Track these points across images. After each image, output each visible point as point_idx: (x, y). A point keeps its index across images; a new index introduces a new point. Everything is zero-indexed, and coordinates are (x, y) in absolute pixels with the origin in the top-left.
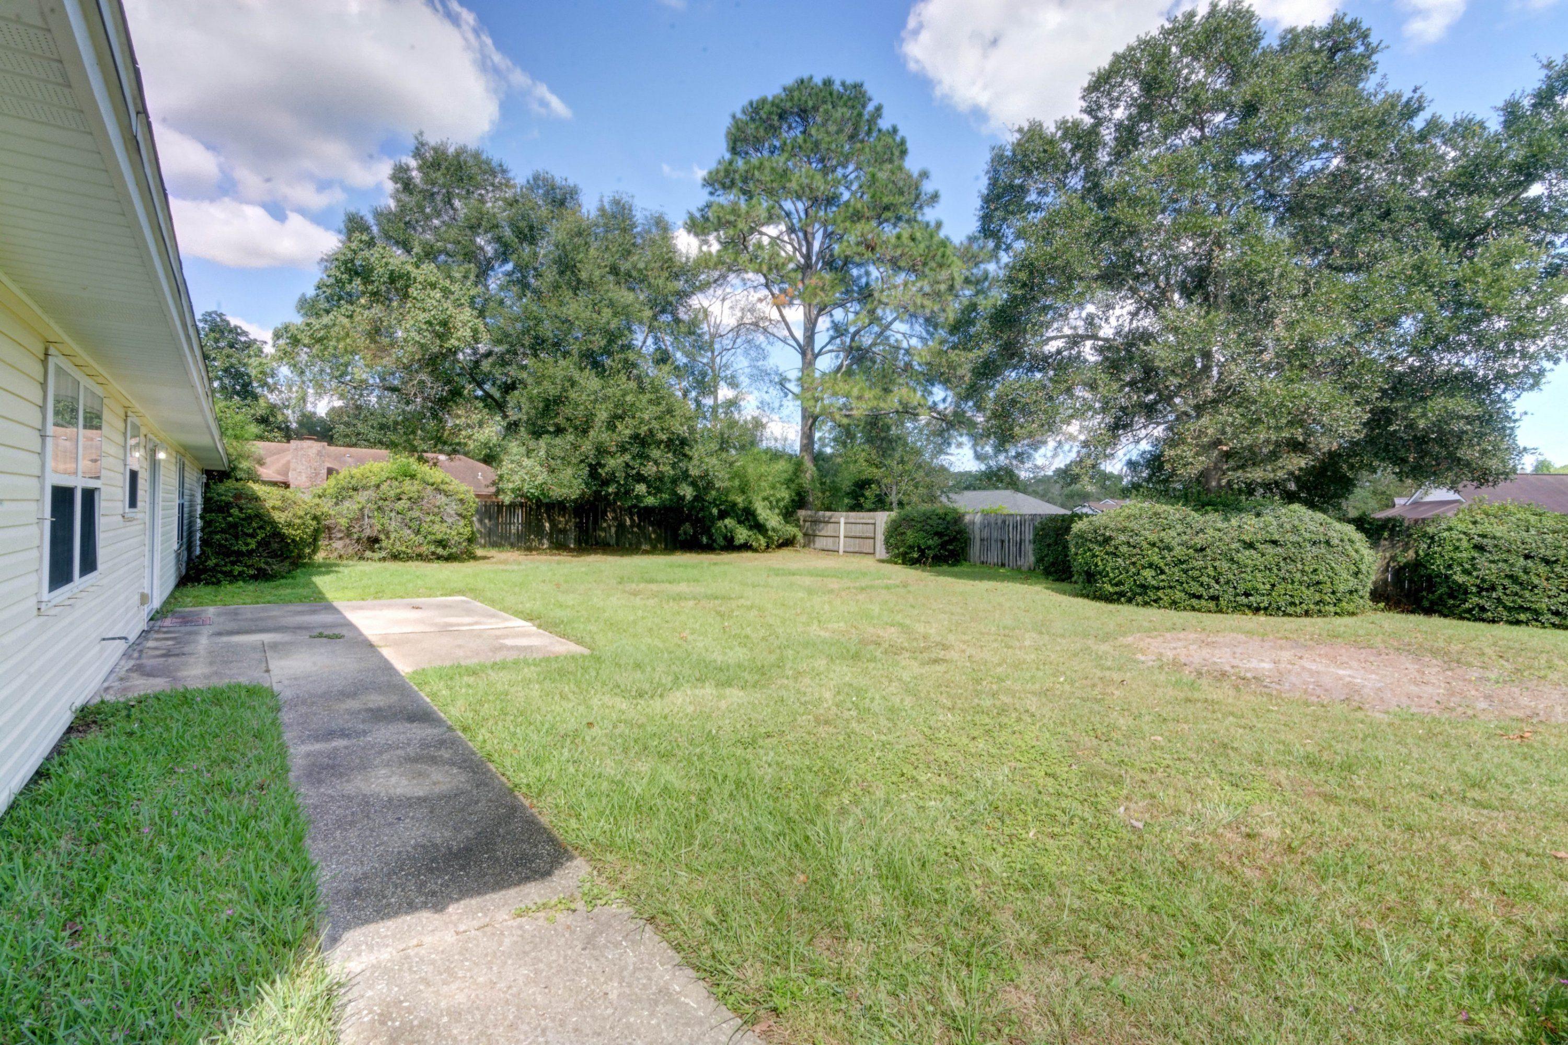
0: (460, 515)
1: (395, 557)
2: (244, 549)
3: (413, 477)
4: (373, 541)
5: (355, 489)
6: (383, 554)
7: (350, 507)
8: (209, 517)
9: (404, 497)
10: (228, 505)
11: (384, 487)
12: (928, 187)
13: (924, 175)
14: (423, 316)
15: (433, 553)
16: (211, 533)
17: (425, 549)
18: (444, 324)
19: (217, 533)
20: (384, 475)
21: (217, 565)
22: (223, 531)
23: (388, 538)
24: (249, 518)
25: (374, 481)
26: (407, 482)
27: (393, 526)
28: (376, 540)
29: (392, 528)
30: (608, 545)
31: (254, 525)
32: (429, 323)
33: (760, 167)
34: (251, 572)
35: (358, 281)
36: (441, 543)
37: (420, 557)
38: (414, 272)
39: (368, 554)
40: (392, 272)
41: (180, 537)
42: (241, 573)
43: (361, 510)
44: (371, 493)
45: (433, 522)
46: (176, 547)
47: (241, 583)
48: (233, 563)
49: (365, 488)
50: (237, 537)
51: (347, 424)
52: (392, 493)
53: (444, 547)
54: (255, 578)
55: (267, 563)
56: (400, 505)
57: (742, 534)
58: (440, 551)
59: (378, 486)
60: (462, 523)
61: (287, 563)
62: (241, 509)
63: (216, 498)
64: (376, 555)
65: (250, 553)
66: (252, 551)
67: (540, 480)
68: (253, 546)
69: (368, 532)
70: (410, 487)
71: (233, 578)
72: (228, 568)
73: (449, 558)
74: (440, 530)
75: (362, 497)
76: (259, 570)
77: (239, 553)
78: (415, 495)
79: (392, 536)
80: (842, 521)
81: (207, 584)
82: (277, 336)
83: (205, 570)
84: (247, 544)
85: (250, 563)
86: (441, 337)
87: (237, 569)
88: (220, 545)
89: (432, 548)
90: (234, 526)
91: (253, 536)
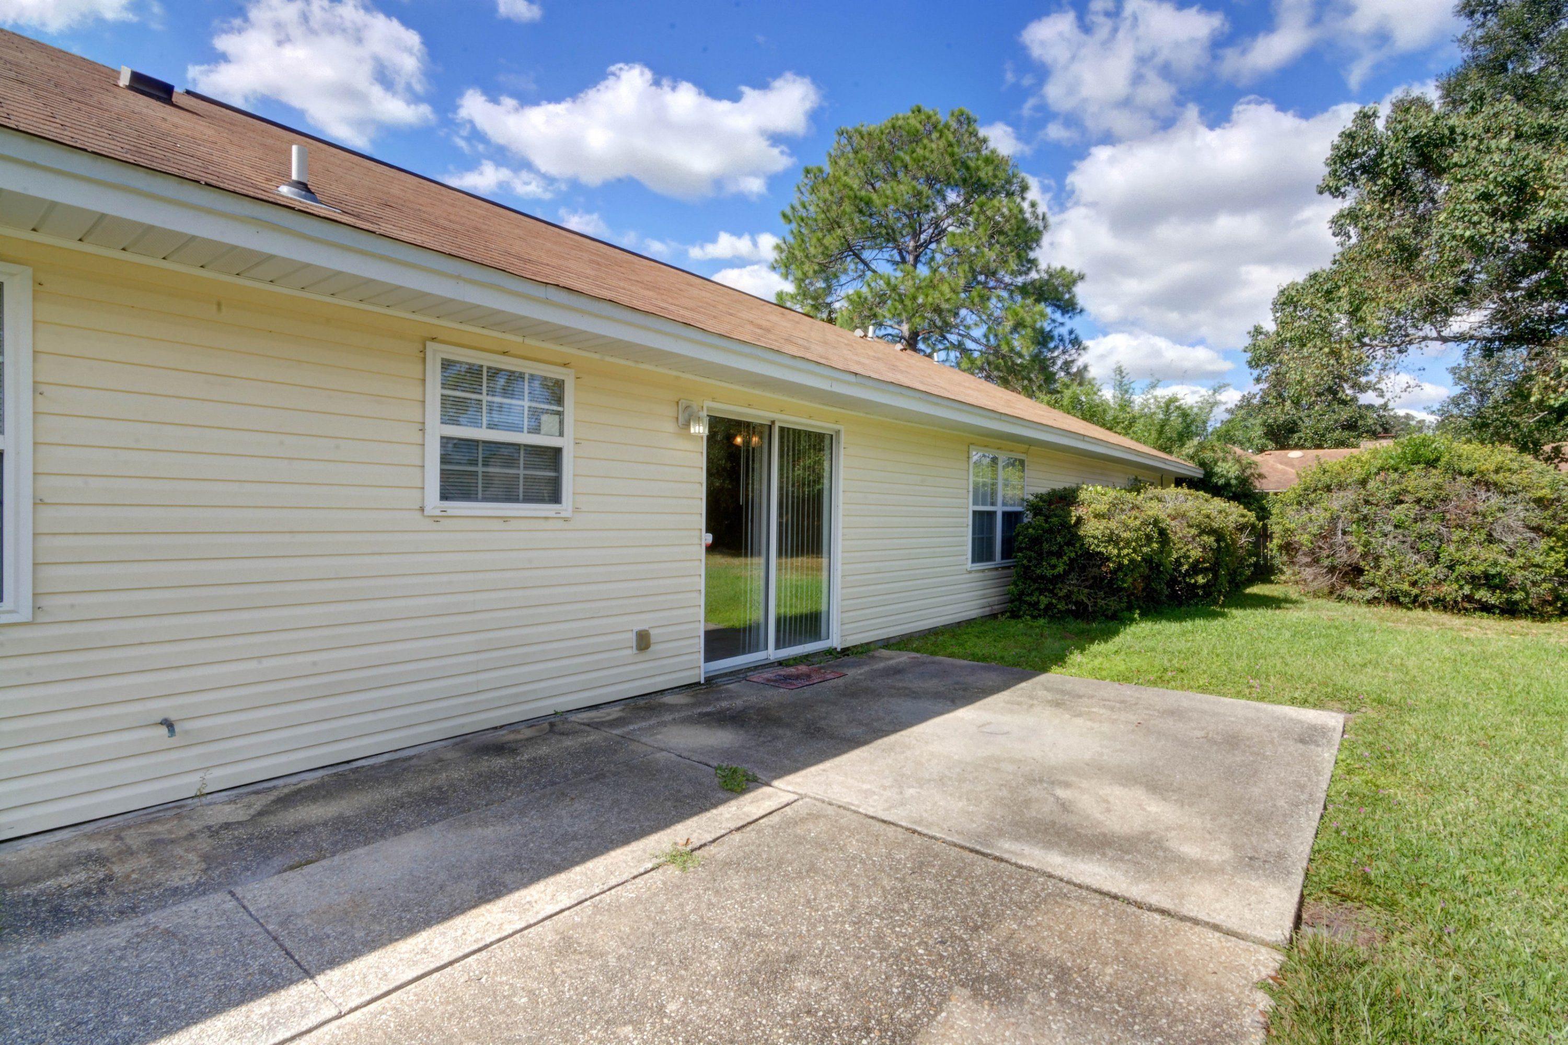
0: (1537, 529)
1: (1394, 600)
2: (1049, 573)
3: (1427, 463)
4: (1353, 573)
5: (1328, 489)
6: (1372, 593)
7: (1317, 516)
9: (1408, 498)
11: (1371, 485)
15: (1471, 599)
17: (1448, 590)
20: (1375, 464)
22: (1027, 548)
23: (1377, 567)
25: (1358, 474)
27: (1385, 547)
28: (1359, 571)
29: (1384, 551)
31: (1060, 539)
36: (1488, 581)
37: (1441, 604)
39: (1349, 591)
41: (998, 553)
43: (1334, 521)
44: (1350, 496)
45: (1464, 541)
49: (1341, 487)
50: (1041, 556)
52: (1387, 493)
53: (1495, 589)
55: (1087, 595)
56: (1398, 512)
58: (1483, 594)
59: (1363, 483)
60: (1543, 544)
64: (1362, 595)
65: (1061, 578)
66: (1060, 575)
68: (1060, 569)
69: (1343, 557)
73: (1510, 611)
74: (1484, 557)
75: (1337, 502)
76: (1079, 604)
79: (1384, 564)
84: (1053, 567)
87: (1044, 600)
88: (1024, 566)
89: (1468, 589)
90: (1036, 541)
91: (1059, 555)
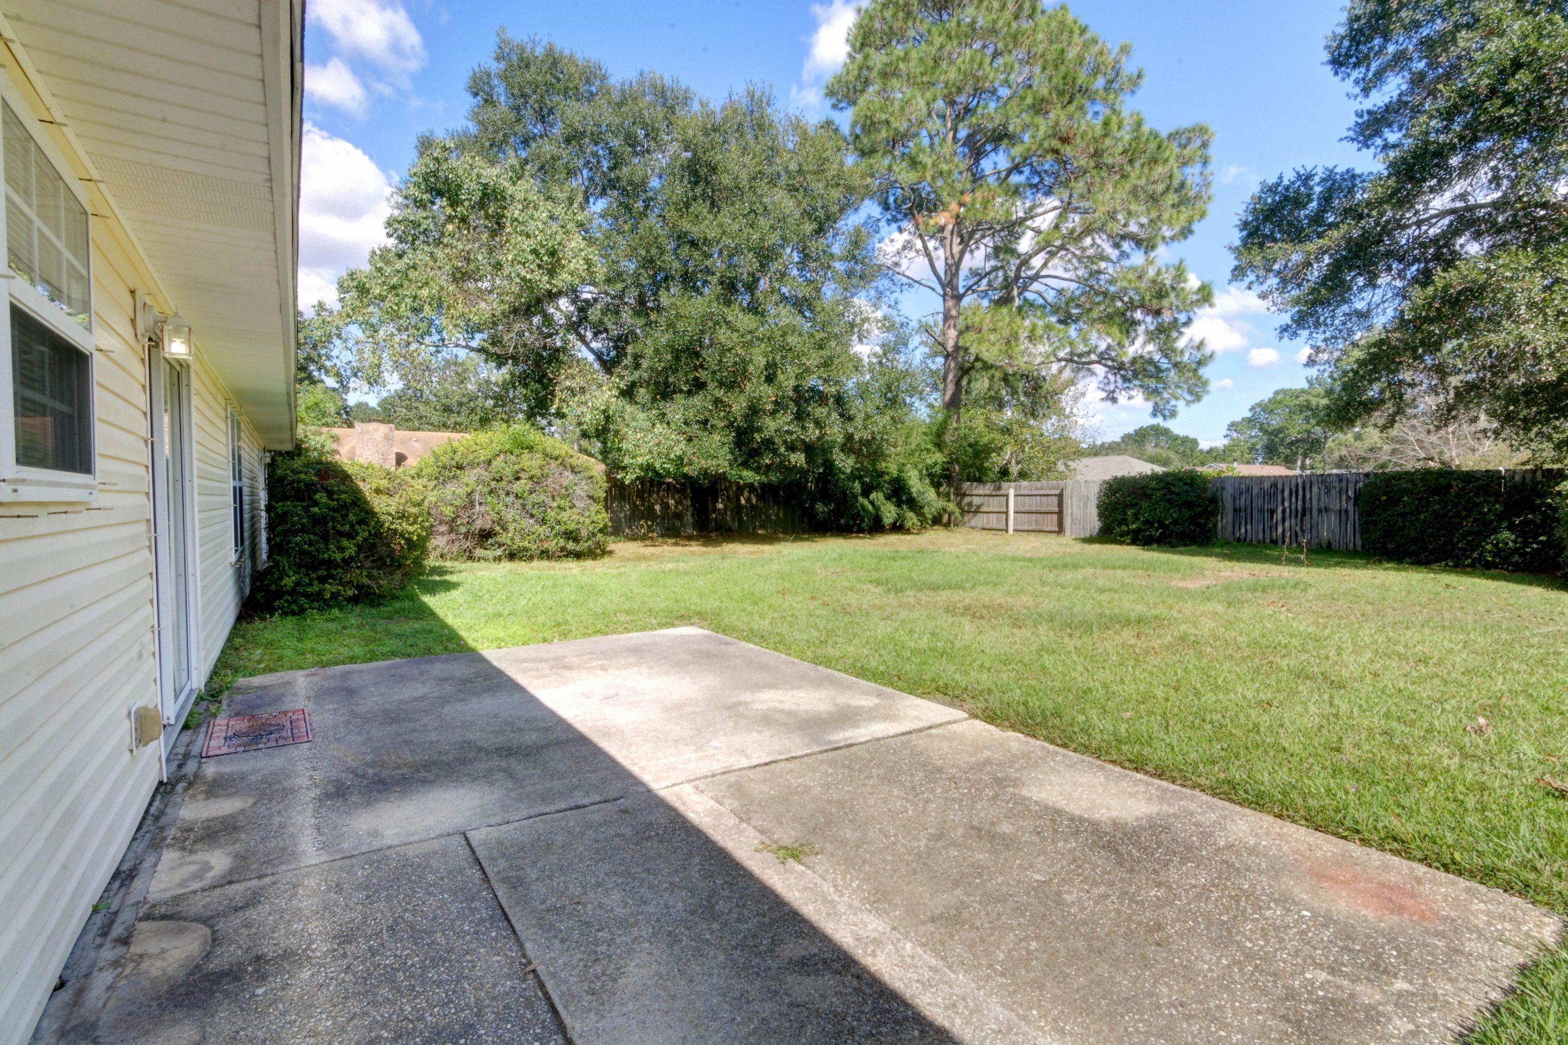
0: (591, 497)
1: (515, 555)
2: (338, 556)
3: (530, 448)
4: (485, 536)
5: (460, 467)
6: (499, 552)
7: (454, 491)
8: (280, 507)
9: (523, 475)
10: (310, 488)
11: (498, 463)
12: (1129, 68)
13: (1125, 50)
14: (527, 244)
15: (563, 549)
16: (286, 533)
17: (552, 544)
18: (553, 253)
19: (295, 533)
20: (496, 447)
21: (298, 584)
22: (303, 530)
23: (505, 529)
24: (344, 507)
25: (483, 455)
26: (526, 455)
27: (509, 514)
28: (490, 534)
29: (509, 517)
30: (730, 530)
31: (352, 517)
32: (534, 252)
33: (906, 58)
34: (350, 593)
35: (441, 202)
36: (571, 536)
37: (545, 554)
38: (511, 190)
39: (479, 552)
40: (486, 186)
41: (239, 539)
42: (334, 596)
43: (469, 495)
44: (480, 472)
45: (561, 508)
46: (233, 557)
47: (336, 612)
48: (323, 580)
49: (473, 465)
50: (325, 538)
51: (409, 408)
52: (508, 472)
53: (576, 540)
54: (354, 600)
55: (369, 577)
56: (518, 487)
57: (889, 512)
58: (571, 546)
59: (489, 462)
61: (398, 576)
62: (330, 494)
63: (291, 477)
64: (490, 554)
65: (347, 562)
66: (351, 558)
67: (678, 451)
68: (351, 551)
69: (479, 524)
70: (531, 462)
71: (324, 603)
72: (316, 588)
73: (584, 554)
74: (570, 518)
75: (470, 477)
76: (360, 587)
77: (330, 564)
78: (537, 472)
79: (511, 528)
80: (1012, 493)
81: (285, 614)
82: (342, 288)
83: (279, 594)
84: (342, 549)
85: (348, 577)
86: (552, 272)
87: (330, 588)
88: (302, 552)
89: (562, 542)
90: (319, 521)
91: (350, 536)
